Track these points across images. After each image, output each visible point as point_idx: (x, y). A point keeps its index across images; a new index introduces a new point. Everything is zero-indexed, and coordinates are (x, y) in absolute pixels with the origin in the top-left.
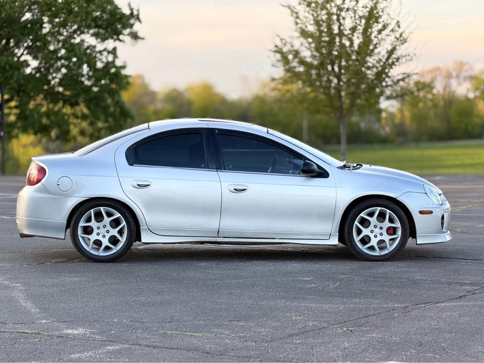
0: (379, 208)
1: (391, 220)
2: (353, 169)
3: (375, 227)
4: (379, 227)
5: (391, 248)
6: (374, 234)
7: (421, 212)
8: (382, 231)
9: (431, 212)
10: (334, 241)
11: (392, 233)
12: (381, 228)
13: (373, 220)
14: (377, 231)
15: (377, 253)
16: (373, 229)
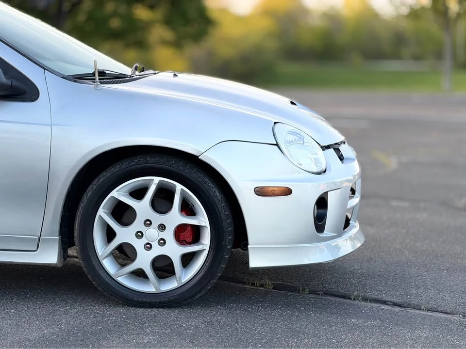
0: (157, 180)
1: (187, 209)
2: (101, 83)
3: (148, 223)
4: (155, 224)
5: (185, 276)
6: (144, 241)
7: (261, 192)
8: (163, 235)
9: (288, 192)
10: (50, 256)
11: (189, 239)
12: (162, 227)
13: (143, 207)
14: (152, 233)
15: (150, 287)
16: (143, 229)
